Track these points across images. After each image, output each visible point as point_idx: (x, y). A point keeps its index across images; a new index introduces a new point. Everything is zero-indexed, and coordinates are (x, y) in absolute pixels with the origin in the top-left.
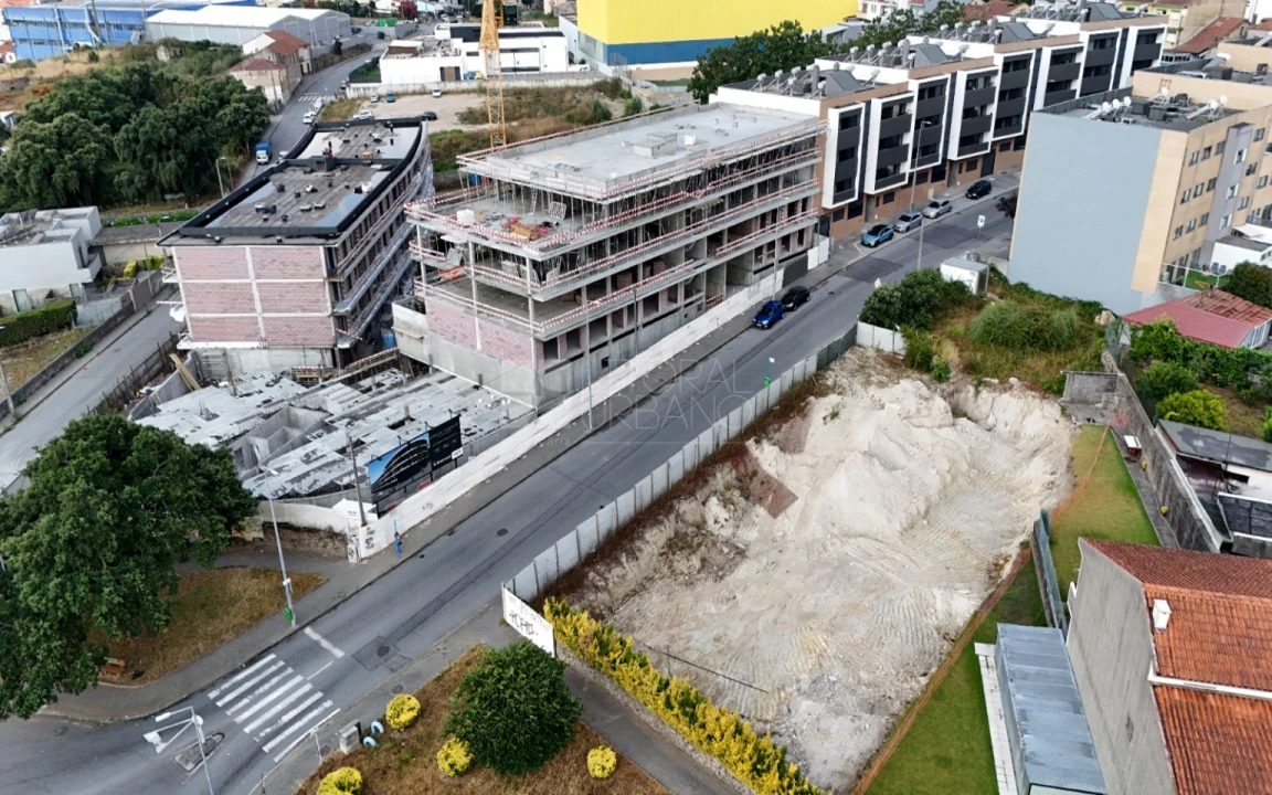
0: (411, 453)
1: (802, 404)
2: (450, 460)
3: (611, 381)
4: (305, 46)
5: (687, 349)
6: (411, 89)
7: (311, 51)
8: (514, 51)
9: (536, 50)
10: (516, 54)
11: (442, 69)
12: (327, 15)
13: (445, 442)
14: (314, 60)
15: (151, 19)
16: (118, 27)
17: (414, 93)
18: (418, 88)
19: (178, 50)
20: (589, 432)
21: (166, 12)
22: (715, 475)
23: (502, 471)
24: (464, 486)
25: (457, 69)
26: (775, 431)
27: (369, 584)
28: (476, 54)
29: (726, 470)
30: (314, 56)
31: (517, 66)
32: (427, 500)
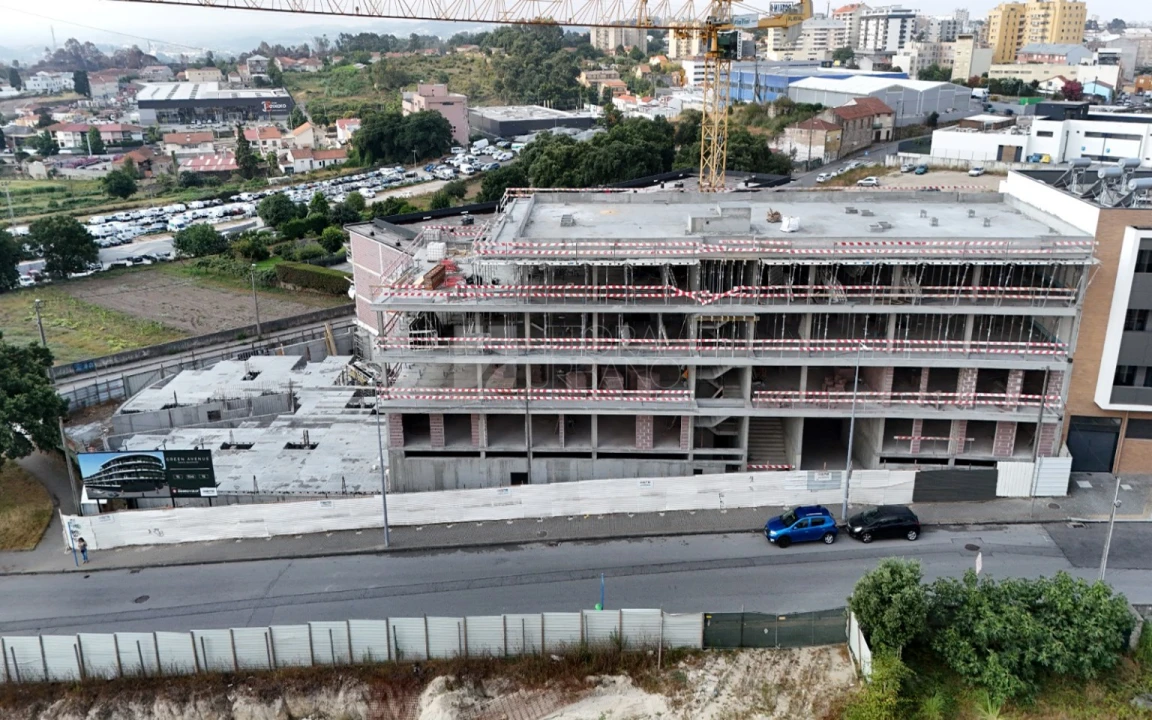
0: (139, 465)
1: (591, 678)
2: (198, 495)
3: (470, 502)
4: (889, 114)
5: (636, 514)
6: (953, 163)
7: (895, 121)
8: (1106, 135)
9: (1137, 137)
10: (1108, 140)
11: (1001, 147)
12: (943, 87)
13: (191, 473)
14: (896, 129)
15: (792, 85)
16: (772, 89)
17: (955, 169)
18: (961, 164)
19: (786, 110)
20: (380, 547)
21: (811, 79)
22: (337, 691)
23: (264, 539)
24: (211, 532)
25: (1019, 149)
26: (502, 691)
27: (32, 573)
28: (1049, 134)
29: (354, 695)
30: (898, 125)
31: (1106, 154)
32: (157, 524)
